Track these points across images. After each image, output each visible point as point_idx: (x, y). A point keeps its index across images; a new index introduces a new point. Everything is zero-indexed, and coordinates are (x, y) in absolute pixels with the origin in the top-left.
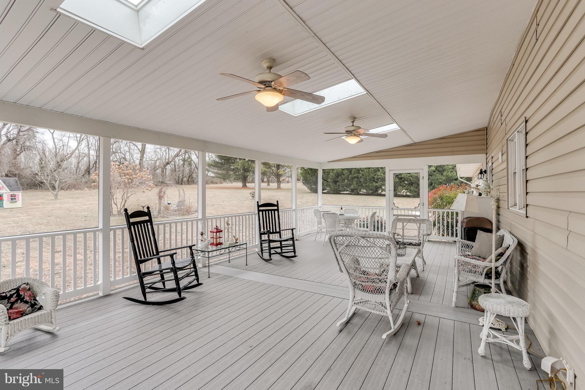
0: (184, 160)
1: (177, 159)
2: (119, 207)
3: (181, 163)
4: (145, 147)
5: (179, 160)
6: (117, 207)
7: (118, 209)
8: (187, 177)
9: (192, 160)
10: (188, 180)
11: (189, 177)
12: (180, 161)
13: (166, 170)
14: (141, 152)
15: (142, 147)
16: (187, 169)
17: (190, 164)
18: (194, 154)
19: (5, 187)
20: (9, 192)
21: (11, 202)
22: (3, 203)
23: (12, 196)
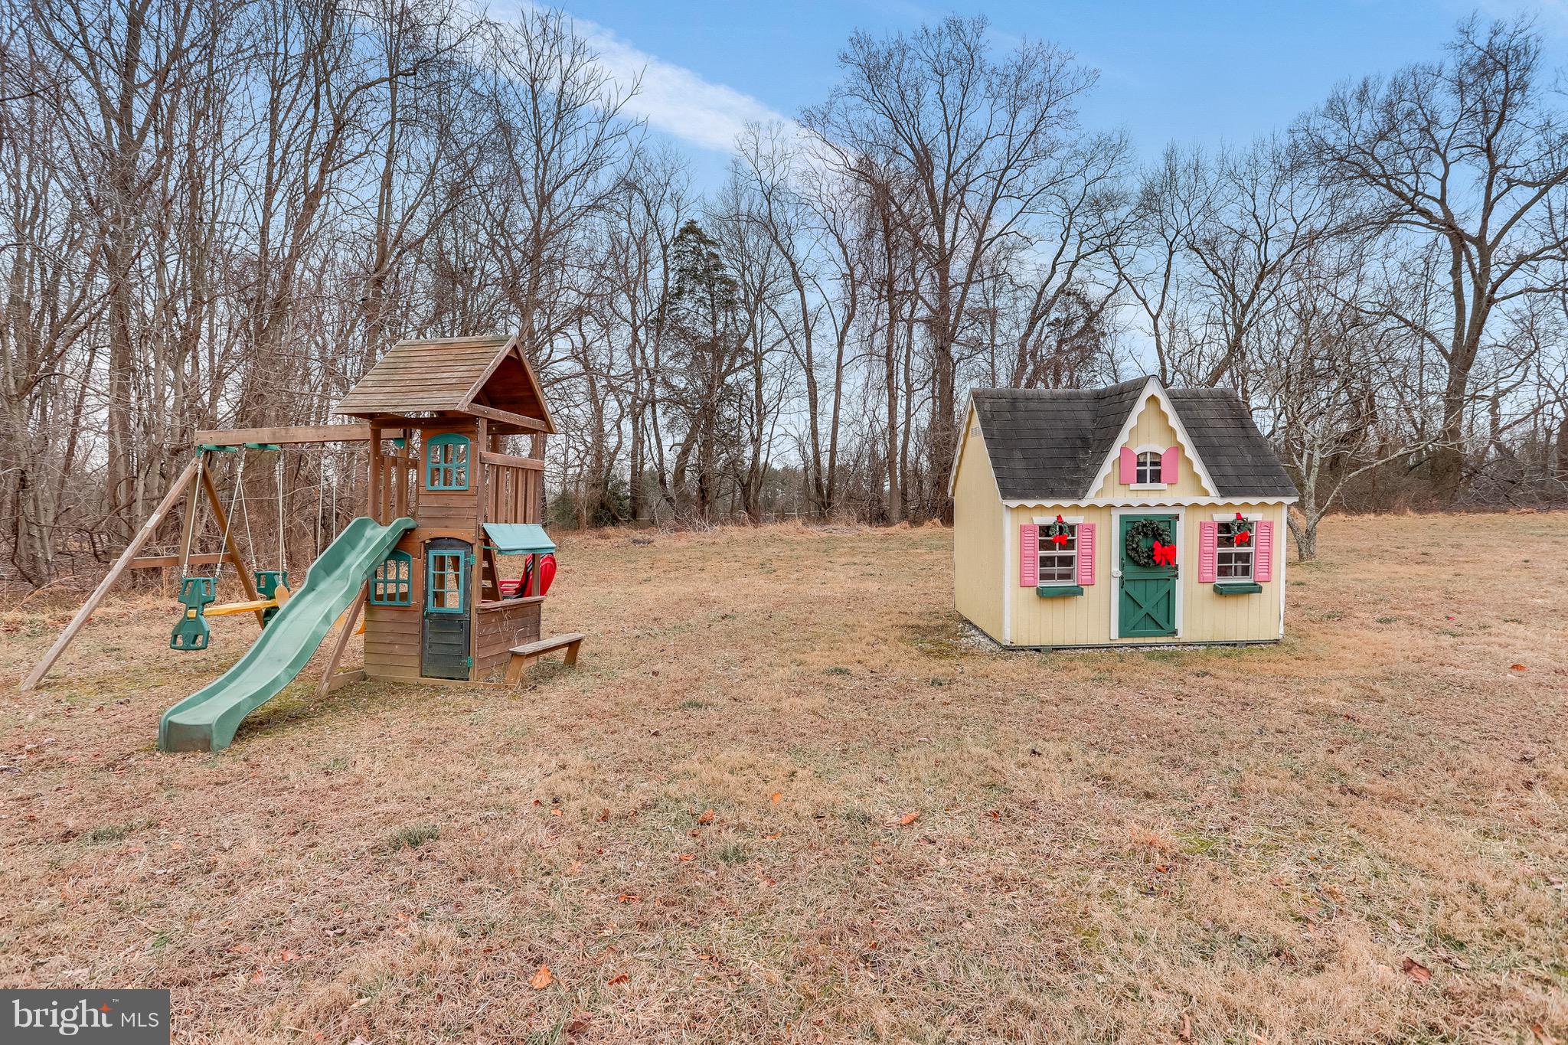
19: (1190, 452)
20: (1214, 497)
21: (1221, 592)
22: (1170, 596)
23: (1234, 534)
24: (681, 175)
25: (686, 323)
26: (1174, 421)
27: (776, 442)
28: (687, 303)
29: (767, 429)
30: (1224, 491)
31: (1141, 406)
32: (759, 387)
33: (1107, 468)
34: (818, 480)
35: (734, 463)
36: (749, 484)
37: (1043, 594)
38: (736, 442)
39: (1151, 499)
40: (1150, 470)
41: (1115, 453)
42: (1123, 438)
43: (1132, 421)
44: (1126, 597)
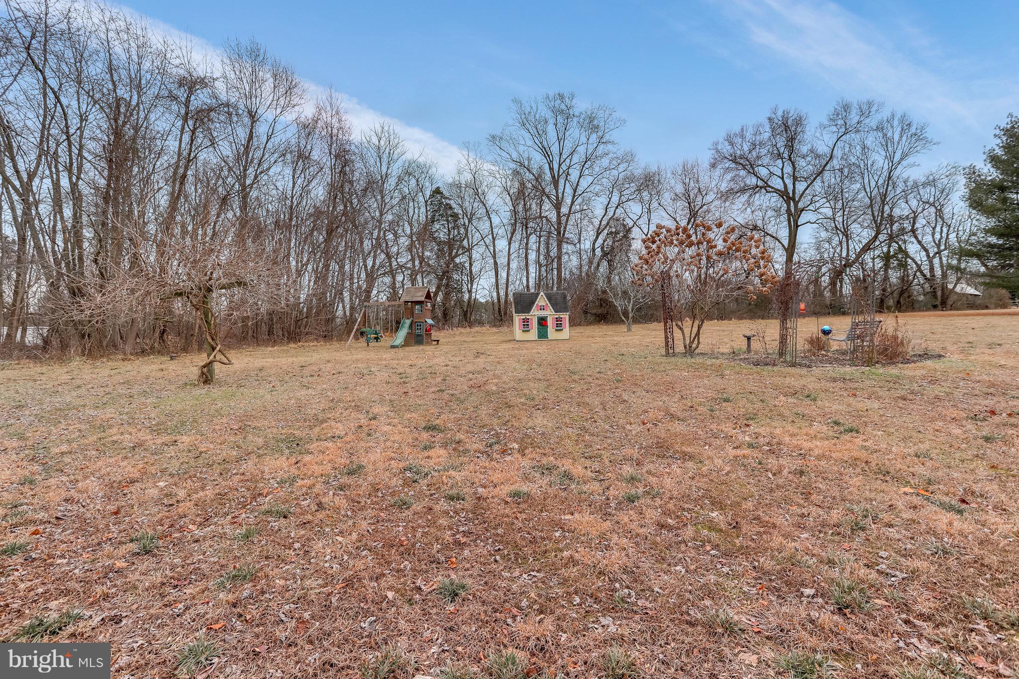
0: (887, 258)
1: (868, 257)
2: (687, 335)
3: (879, 264)
4: (795, 240)
5: (873, 259)
6: (683, 334)
7: (684, 339)
8: (896, 295)
9: (907, 255)
10: (899, 302)
11: (902, 293)
12: (877, 261)
13: (841, 282)
14: (786, 250)
15: (790, 240)
16: (894, 276)
17: (903, 265)
18: (915, 241)
19: (549, 305)
20: (554, 313)
21: (556, 330)
22: (547, 331)
23: (558, 319)
24: (434, 169)
25: (436, 235)
26: (546, 299)
27: (479, 292)
28: (437, 226)
29: (475, 286)
30: (556, 312)
31: (540, 296)
32: (471, 265)
33: (534, 308)
34: (499, 309)
35: (460, 301)
36: (467, 311)
37: (523, 331)
38: (460, 291)
39: (542, 313)
40: (542, 308)
41: (535, 305)
42: (537, 303)
43: (538, 299)
44: (538, 331)
